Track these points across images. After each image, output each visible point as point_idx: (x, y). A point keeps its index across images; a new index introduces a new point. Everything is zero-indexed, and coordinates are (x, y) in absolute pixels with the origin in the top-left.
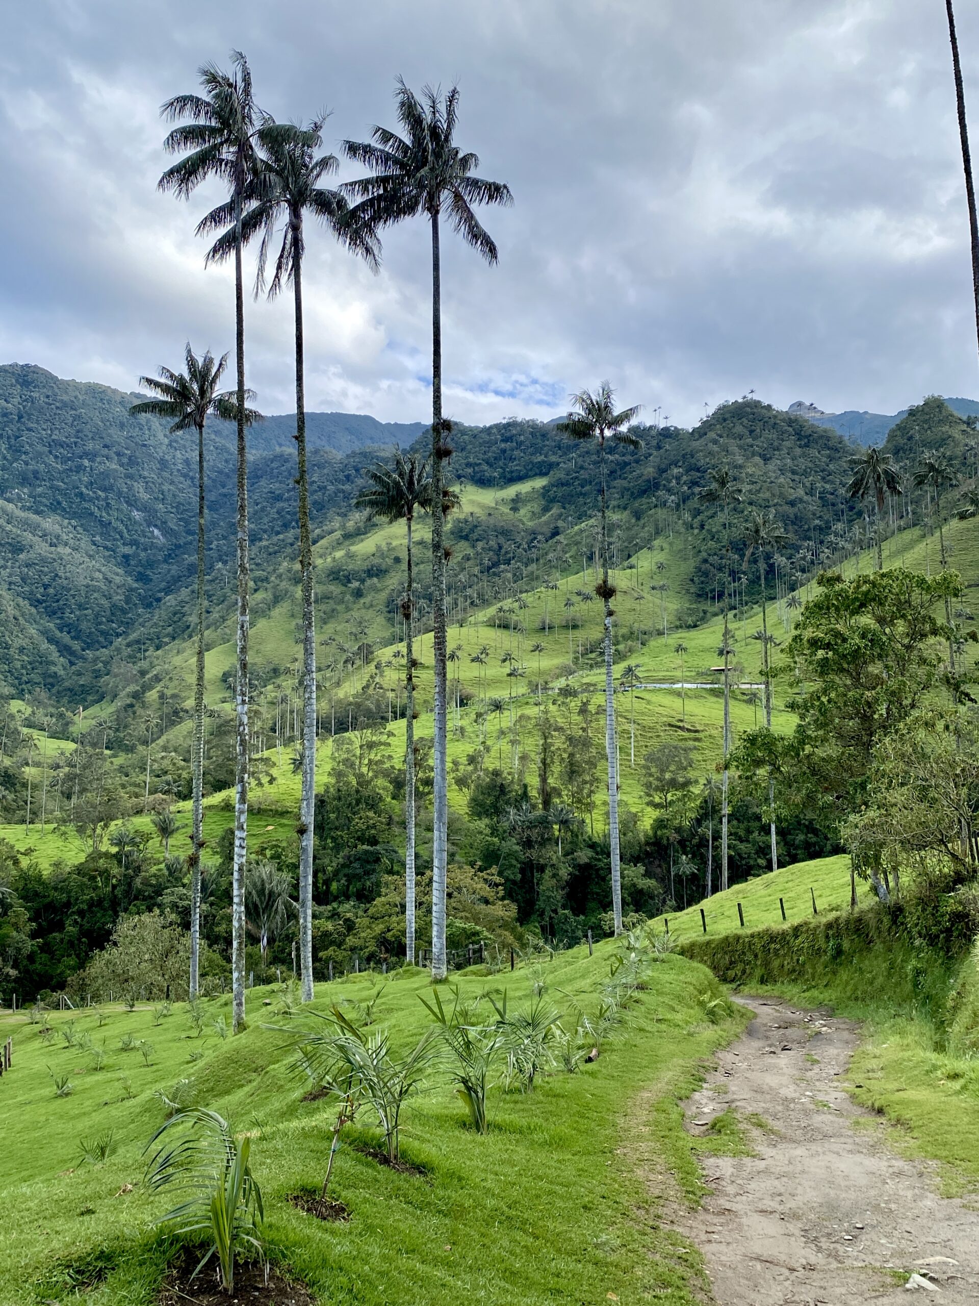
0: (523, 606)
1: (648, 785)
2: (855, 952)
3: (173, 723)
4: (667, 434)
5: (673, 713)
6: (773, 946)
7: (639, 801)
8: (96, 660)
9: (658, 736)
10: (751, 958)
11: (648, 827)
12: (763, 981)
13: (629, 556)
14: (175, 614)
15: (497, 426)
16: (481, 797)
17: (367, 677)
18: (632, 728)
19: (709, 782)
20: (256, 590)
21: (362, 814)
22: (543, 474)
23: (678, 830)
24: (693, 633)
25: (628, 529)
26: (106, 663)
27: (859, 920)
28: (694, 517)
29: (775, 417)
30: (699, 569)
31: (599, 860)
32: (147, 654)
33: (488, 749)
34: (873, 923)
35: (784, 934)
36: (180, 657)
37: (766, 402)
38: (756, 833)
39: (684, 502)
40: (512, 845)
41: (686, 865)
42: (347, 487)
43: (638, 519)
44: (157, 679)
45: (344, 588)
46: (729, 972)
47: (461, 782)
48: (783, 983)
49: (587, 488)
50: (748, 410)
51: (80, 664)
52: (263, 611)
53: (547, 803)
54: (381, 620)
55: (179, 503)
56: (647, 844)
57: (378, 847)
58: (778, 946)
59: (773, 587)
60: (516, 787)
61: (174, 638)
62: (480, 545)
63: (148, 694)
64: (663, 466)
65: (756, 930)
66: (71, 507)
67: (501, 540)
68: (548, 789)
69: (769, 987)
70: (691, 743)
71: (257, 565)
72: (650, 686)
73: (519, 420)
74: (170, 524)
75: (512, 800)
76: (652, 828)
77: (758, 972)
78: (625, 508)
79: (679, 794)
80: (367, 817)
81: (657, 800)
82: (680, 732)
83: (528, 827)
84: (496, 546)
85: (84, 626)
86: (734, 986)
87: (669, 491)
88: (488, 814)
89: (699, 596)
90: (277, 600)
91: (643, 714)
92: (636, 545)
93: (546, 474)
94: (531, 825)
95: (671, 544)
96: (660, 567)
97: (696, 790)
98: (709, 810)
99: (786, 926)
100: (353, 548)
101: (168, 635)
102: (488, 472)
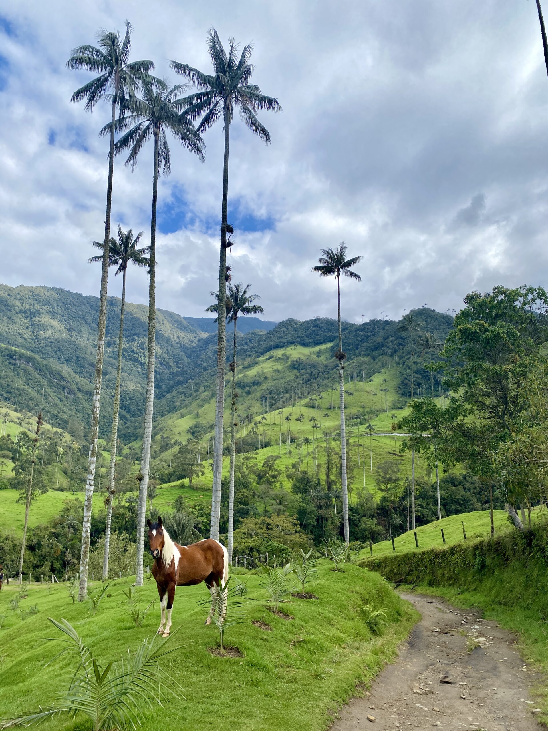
0: (321, 398)
1: (378, 480)
2: (495, 566)
3: (166, 450)
4: (387, 323)
5: (391, 447)
6: (437, 560)
7: (374, 488)
8: (135, 422)
9: (384, 458)
10: (423, 568)
11: (379, 501)
12: (431, 584)
13: (370, 377)
14: (170, 402)
15: (311, 320)
16: (298, 484)
17: (250, 429)
18: (371, 454)
19: (408, 479)
20: (204, 391)
21: (241, 490)
22: (331, 341)
23: (392, 502)
24: (400, 411)
25: (370, 364)
26: (139, 423)
27: (498, 543)
28: (400, 359)
29: (437, 315)
30: (403, 382)
31: (354, 516)
32: (157, 419)
33: (302, 461)
34: (509, 546)
35: (444, 553)
36: (171, 420)
37: (432, 309)
38: (431, 505)
39: (395, 352)
40: (312, 507)
41: (397, 520)
42: (246, 347)
43: (374, 360)
44: (161, 430)
45: (242, 391)
46: (409, 577)
47: (289, 477)
48: (444, 586)
49: (351, 347)
50: (424, 312)
51: (129, 423)
52: (207, 400)
53: (329, 488)
54: (258, 404)
55: (175, 355)
56: (378, 509)
57: (248, 507)
58: (440, 561)
59: (437, 391)
60: (315, 480)
61: (169, 413)
62: (302, 371)
63: (156, 437)
64: (386, 337)
65: (425, 549)
66: (129, 356)
67: (312, 369)
68: (330, 481)
69: (435, 589)
70: (400, 461)
71: (206, 380)
72: (380, 435)
73: (321, 317)
74: (170, 364)
75: (312, 486)
76: (380, 501)
77: (427, 578)
78: (368, 355)
79: (393, 485)
80: (244, 492)
81: (383, 488)
82: (394, 456)
83: (320, 499)
84: (310, 372)
85: (132, 407)
86: (410, 586)
87: (388, 348)
88: (302, 493)
89: (403, 395)
90: (213, 395)
91: (376, 447)
92: (373, 371)
93: (332, 341)
94: (321, 498)
95: (389, 371)
96: (385, 381)
97: (401, 483)
98: (407, 493)
99: (445, 547)
100: (247, 373)
101: (167, 411)
102: (307, 340)
